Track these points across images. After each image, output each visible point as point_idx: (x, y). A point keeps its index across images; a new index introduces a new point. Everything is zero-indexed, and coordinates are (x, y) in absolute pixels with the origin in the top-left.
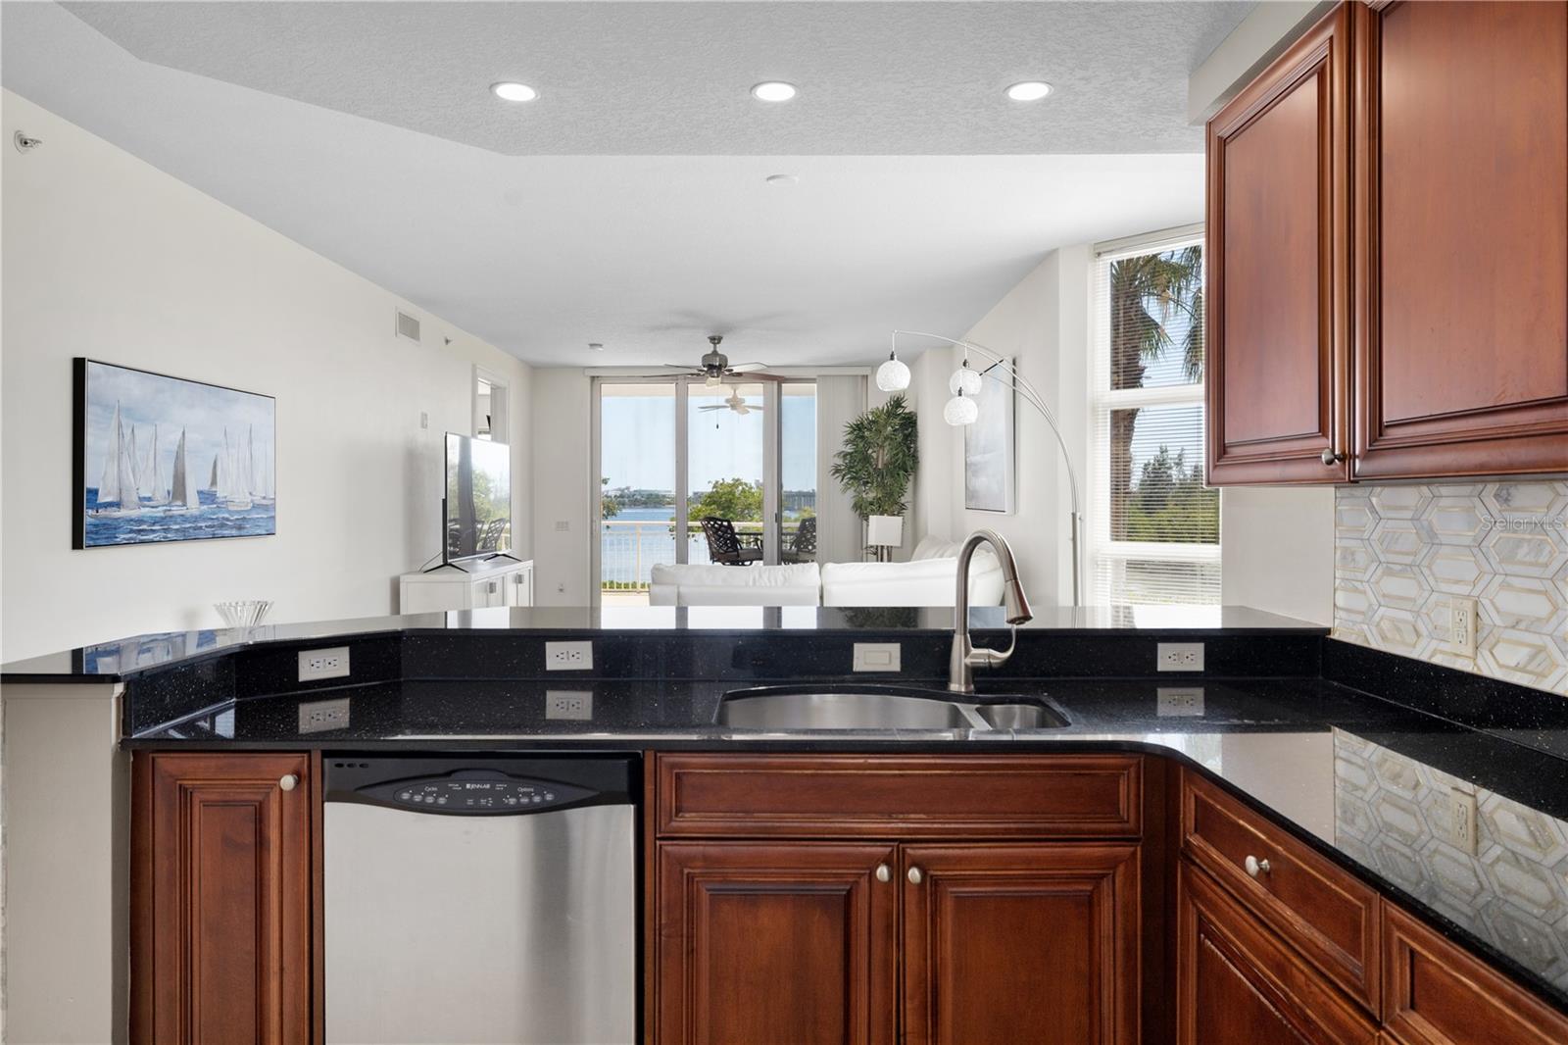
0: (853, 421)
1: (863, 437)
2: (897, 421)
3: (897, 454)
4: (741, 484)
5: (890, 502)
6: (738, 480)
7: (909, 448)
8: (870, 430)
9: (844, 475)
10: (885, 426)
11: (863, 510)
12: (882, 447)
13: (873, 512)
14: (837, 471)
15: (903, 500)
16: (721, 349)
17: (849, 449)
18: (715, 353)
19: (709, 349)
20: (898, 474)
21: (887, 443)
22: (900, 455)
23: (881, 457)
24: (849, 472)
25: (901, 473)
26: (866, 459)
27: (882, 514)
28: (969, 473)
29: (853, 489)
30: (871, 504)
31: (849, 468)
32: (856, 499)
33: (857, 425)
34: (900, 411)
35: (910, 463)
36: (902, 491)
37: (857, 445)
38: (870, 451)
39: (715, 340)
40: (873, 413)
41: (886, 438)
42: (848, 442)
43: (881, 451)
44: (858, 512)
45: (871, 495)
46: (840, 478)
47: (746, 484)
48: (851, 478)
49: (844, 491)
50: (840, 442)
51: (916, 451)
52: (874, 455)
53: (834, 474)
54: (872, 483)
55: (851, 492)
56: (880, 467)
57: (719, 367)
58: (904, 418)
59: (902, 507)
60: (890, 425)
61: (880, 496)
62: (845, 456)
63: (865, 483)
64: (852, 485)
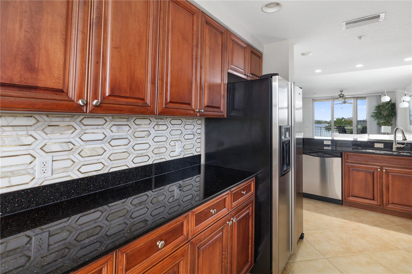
0: (377, 105)
1: (379, 109)
2: (390, 105)
3: (390, 112)
4: (344, 119)
5: (387, 123)
6: (343, 118)
7: (393, 111)
8: (382, 107)
9: (374, 117)
10: (386, 106)
11: (380, 125)
12: (385, 111)
13: (383, 125)
14: (372, 116)
15: (392, 123)
16: (342, 93)
17: (375, 111)
18: (341, 94)
19: (340, 93)
21: (386, 110)
23: (385, 113)
24: (376, 117)
25: (391, 117)
26: (381, 114)
27: (385, 126)
28: (411, 117)
29: (377, 120)
30: (382, 123)
31: (376, 116)
32: (378, 122)
33: (378, 106)
34: (390, 103)
35: (393, 114)
36: (391, 121)
37: (378, 111)
38: (382, 112)
39: (341, 91)
40: (382, 104)
41: (386, 109)
42: (375, 110)
44: (379, 125)
45: (382, 121)
46: (373, 118)
47: (345, 119)
48: (376, 118)
49: (374, 121)
50: (373, 110)
51: (395, 111)
52: (383, 113)
53: (371, 117)
54: (382, 119)
55: (376, 121)
56: (385, 115)
57: (342, 97)
58: (392, 104)
60: (388, 106)
61: (385, 122)
62: (375, 113)
63: (380, 119)
64: (377, 119)
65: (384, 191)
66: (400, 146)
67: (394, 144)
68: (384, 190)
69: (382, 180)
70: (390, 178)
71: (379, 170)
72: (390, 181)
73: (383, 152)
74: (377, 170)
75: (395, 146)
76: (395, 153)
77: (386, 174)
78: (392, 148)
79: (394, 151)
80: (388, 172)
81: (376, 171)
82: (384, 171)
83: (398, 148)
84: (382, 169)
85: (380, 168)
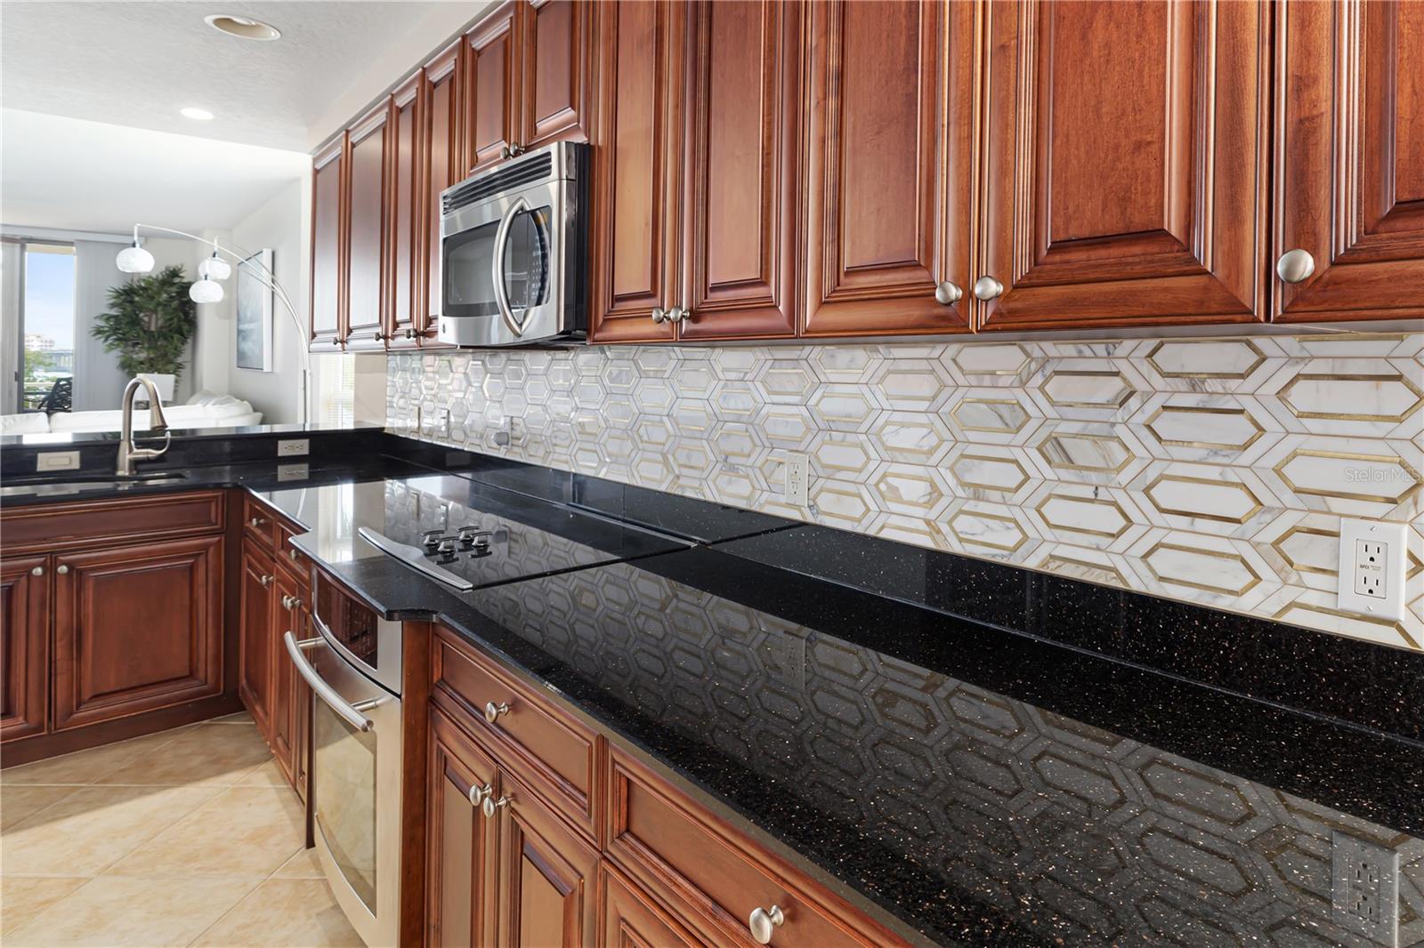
0: (114, 287)
1: (132, 302)
2: (174, 289)
3: (172, 319)
5: (162, 362)
7: (186, 315)
8: (141, 296)
9: (109, 336)
10: (159, 293)
11: (130, 368)
12: (155, 311)
13: (143, 371)
14: (100, 332)
15: (179, 360)
17: (114, 312)
20: (172, 337)
21: (161, 309)
22: (175, 320)
23: (154, 322)
24: (115, 334)
25: (176, 336)
26: (135, 322)
27: (153, 373)
28: (240, 338)
29: (119, 349)
30: (142, 363)
31: (115, 330)
32: (123, 359)
33: (125, 291)
34: (177, 280)
35: (185, 327)
36: (178, 352)
37: (124, 309)
38: (140, 315)
41: (159, 304)
42: (113, 306)
43: (154, 316)
44: (127, 370)
45: (143, 355)
46: (103, 339)
48: (116, 340)
50: (104, 305)
51: (195, 317)
52: (146, 319)
53: (96, 335)
54: (143, 344)
55: (116, 353)
56: (153, 329)
58: (177, 287)
59: (180, 366)
60: (166, 292)
61: (152, 356)
62: (108, 318)
63: (135, 345)
64: (118, 346)
65: (58, 658)
66: (147, 453)
67: (124, 447)
68: (61, 653)
69: (53, 611)
70: (89, 593)
71: (38, 571)
72: (90, 608)
73: (74, 488)
74: (29, 575)
75: (126, 456)
76: (125, 487)
77: (70, 584)
78: (114, 464)
79: (123, 479)
80: (80, 572)
81: (24, 580)
82: (63, 569)
83: (136, 464)
84: (50, 568)
85: (42, 565)
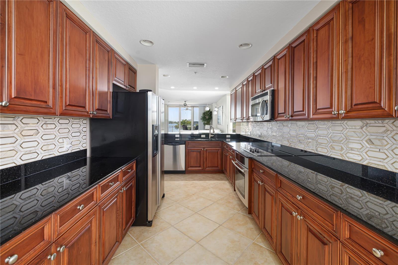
0: (203, 112)
3: (209, 117)
5: (208, 123)
7: (211, 116)
8: (206, 113)
13: (206, 125)
17: (203, 116)
20: (210, 120)
23: (207, 117)
26: (205, 117)
28: (218, 120)
31: (203, 119)
35: (211, 118)
36: (210, 122)
39: (185, 102)
40: (206, 111)
41: (208, 115)
42: (203, 115)
44: (204, 124)
45: (206, 122)
49: (202, 121)
53: (201, 119)
55: (203, 122)
56: (207, 119)
57: (186, 105)
58: (210, 112)
59: (210, 124)
60: (208, 113)
62: (202, 117)
67: (210, 134)
68: (205, 160)
69: (204, 155)
71: (203, 150)
72: (207, 155)
73: (205, 140)
74: (202, 150)
75: (210, 136)
76: (210, 140)
77: (206, 152)
78: (209, 137)
79: (210, 139)
80: (207, 150)
82: (205, 150)
83: (211, 137)
84: (204, 149)
85: (203, 149)
